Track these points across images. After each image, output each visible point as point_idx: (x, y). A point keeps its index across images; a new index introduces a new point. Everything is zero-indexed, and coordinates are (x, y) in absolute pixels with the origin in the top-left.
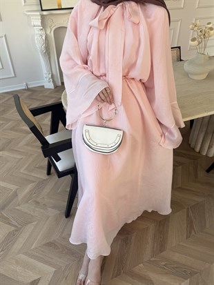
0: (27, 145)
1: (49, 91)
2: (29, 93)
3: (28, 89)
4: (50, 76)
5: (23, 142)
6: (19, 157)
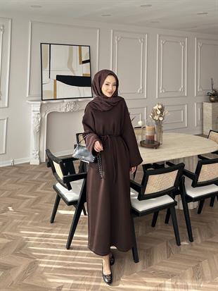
0: (27, 207)
1: (35, 167)
2: (16, 169)
3: (14, 166)
4: (38, 152)
5: (23, 205)
6: (23, 216)
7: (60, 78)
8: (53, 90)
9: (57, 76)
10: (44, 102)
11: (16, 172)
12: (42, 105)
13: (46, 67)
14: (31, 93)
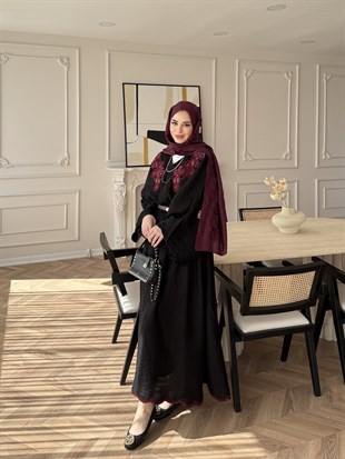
3: (91, 258)
4: (123, 240)
7: (152, 135)
8: (143, 152)
9: (149, 132)
10: (129, 169)
11: (91, 266)
12: (126, 173)
13: (131, 119)
14: (112, 156)
